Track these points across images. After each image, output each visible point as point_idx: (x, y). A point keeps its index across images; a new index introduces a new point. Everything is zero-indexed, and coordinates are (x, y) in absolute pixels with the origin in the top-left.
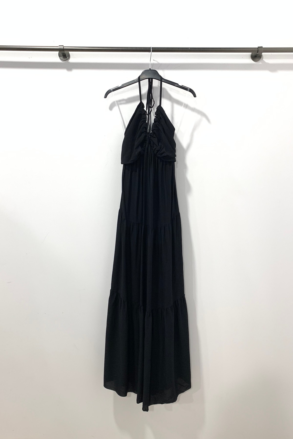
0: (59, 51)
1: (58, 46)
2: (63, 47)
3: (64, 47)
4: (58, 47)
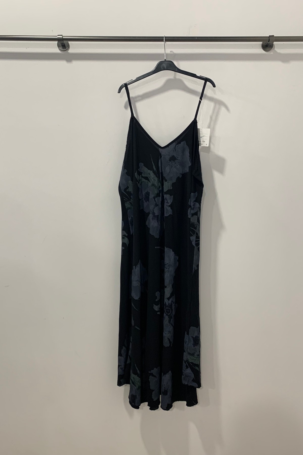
0: (58, 41)
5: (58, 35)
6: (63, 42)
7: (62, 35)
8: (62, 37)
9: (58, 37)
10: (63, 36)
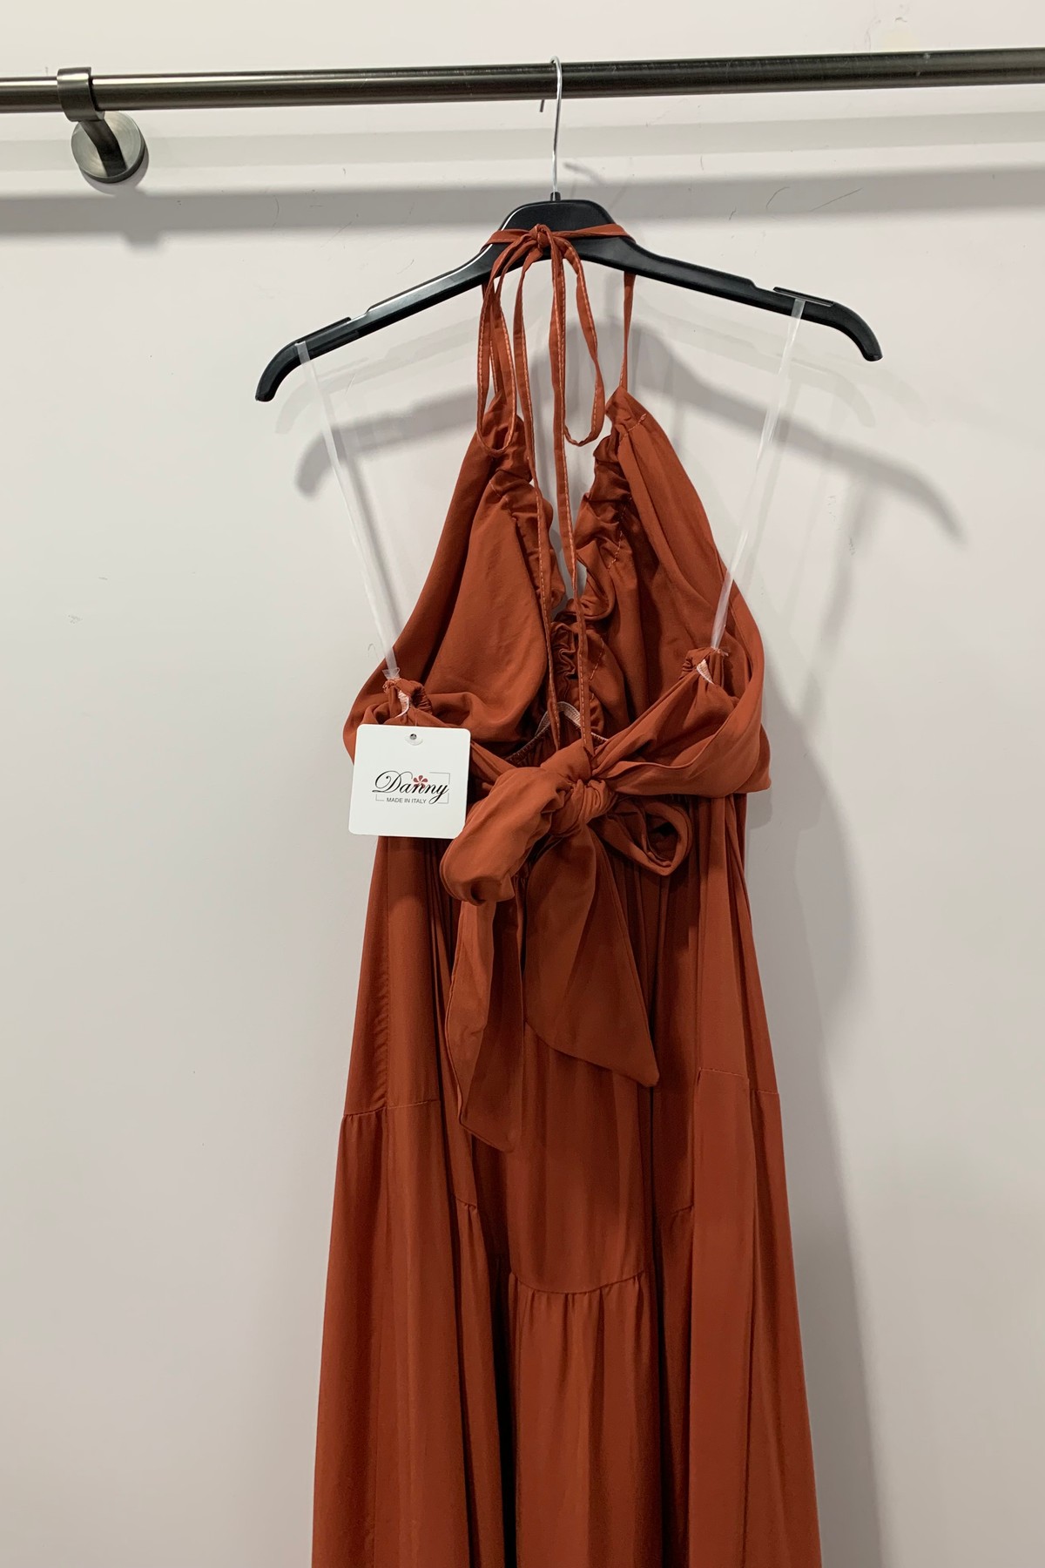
0: (65, 108)
1: (55, 74)
2: (85, 76)
3: (95, 82)
4: (54, 79)
5: (61, 72)
6: (99, 114)
7: (87, 70)
8: (90, 80)
9: (60, 82)
10: (93, 74)
